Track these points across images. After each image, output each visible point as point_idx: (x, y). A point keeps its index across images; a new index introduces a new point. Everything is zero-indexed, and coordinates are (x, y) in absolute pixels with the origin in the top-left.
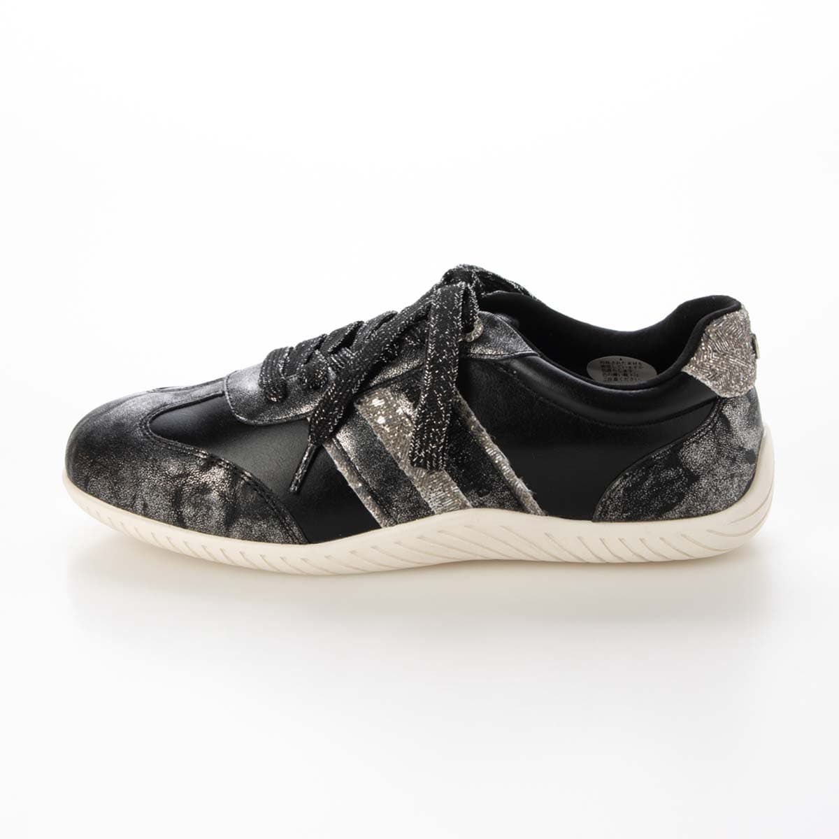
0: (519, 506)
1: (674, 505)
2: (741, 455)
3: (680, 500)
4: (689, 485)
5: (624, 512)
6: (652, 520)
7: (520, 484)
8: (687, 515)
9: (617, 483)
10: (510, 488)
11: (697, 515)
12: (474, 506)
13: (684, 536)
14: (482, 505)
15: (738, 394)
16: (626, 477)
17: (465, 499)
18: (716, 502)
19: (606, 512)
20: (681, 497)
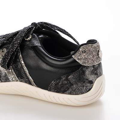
0: (30, 83)
1: (67, 90)
2: (87, 81)
3: (68, 90)
4: (70, 86)
5: (55, 90)
6: (62, 93)
7: (30, 78)
8: (70, 94)
9: (53, 82)
10: (28, 78)
11: (73, 94)
12: (20, 81)
13: (69, 99)
14: (21, 81)
15: (88, 65)
16: (55, 81)
17: (18, 79)
18: (78, 92)
19: (51, 89)
20: (68, 89)
